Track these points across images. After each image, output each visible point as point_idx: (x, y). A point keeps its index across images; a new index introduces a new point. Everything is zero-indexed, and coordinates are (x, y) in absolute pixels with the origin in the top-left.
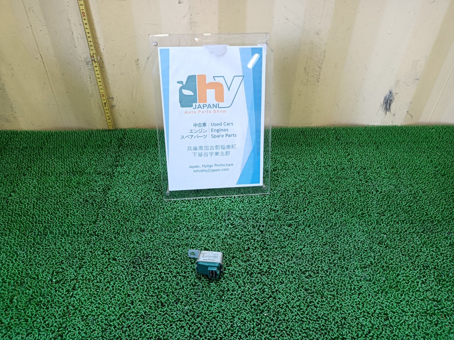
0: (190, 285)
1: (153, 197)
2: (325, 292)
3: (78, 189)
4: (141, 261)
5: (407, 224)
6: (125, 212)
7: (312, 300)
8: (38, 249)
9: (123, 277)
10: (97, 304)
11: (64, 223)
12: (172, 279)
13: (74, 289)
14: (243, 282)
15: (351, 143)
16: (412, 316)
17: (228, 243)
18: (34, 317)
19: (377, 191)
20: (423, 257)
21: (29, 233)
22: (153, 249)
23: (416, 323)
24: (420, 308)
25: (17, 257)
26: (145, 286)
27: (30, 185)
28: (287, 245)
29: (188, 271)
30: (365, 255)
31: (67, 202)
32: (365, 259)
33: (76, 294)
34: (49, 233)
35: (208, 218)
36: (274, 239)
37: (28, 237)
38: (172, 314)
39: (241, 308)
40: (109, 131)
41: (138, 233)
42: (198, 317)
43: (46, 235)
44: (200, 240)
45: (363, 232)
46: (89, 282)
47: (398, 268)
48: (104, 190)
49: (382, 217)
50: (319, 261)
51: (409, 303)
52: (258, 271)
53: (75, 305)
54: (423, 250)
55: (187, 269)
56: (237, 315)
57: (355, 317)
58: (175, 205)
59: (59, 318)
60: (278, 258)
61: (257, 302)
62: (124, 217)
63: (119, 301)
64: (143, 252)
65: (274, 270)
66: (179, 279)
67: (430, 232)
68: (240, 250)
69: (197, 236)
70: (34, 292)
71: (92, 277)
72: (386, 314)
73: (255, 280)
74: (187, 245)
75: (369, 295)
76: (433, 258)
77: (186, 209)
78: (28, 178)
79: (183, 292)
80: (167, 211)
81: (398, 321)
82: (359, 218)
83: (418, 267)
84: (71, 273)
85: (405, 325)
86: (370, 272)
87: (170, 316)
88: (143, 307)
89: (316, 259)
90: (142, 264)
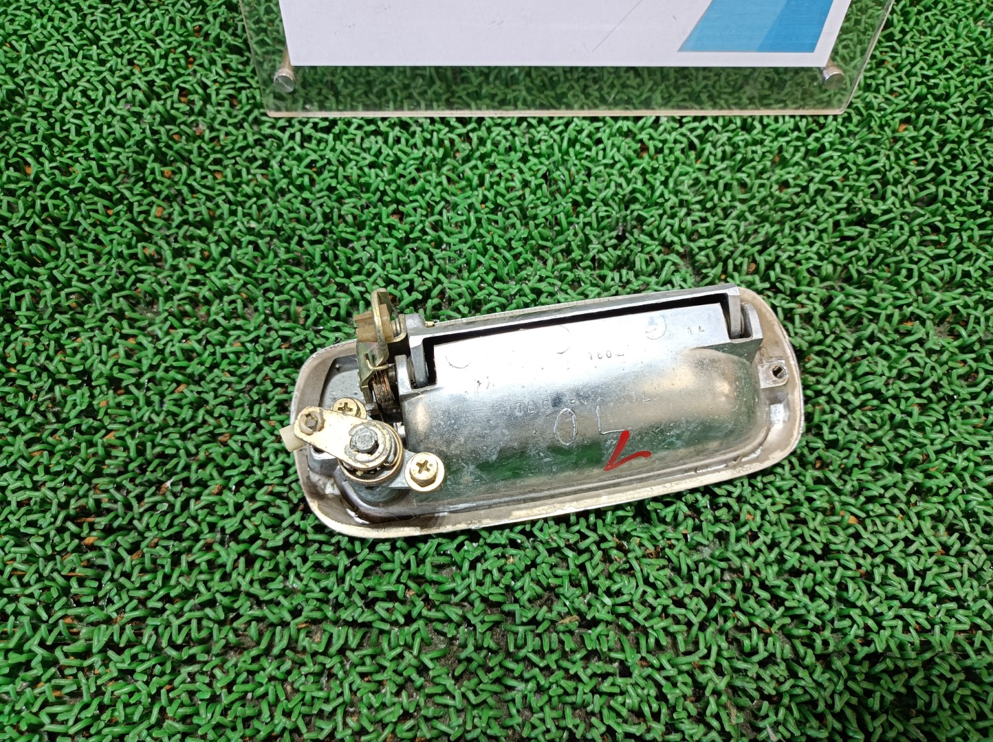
1: (212, 91)
4: (128, 507)
9: (17, 613)
28: (937, 452)
35: (511, 249)
36: (862, 405)
41: (120, 315)
60: (887, 540)
62: (45, 208)
64: (141, 451)
65: (864, 611)
66: (337, 645)
73: (759, 678)
77: (386, 175)
80: (283, 183)
90: (135, 528)
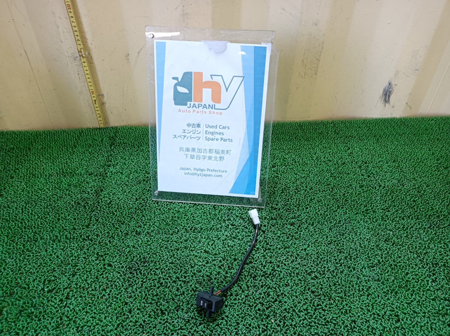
0: (191, 291)
1: (148, 198)
2: (332, 294)
3: (69, 191)
4: (139, 266)
5: (412, 219)
6: (119, 214)
7: (319, 303)
8: (28, 256)
9: (119, 284)
10: (93, 314)
11: (56, 227)
12: (171, 285)
13: (67, 298)
14: (247, 285)
15: (350, 136)
16: (424, 317)
17: (229, 244)
18: (26, 330)
19: (380, 186)
20: (431, 254)
21: (18, 240)
22: (150, 253)
23: (429, 325)
24: (432, 308)
25: (6, 265)
26: (143, 293)
27: (18, 188)
28: (291, 245)
29: (189, 276)
30: (372, 254)
31: (58, 206)
32: (372, 257)
33: (70, 304)
34: (39, 239)
35: (207, 219)
36: (276, 239)
37: (17, 243)
38: (173, 322)
39: (245, 313)
40: (100, 129)
41: (134, 236)
42: (200, 324)
43: (36, 241)
44: (200, 242)
45: (368, 229)
46: (84, 290)
47: (406, 266)
48: (96, 192)
49: (387, 213)
50: (324, 261)
51: (421, 304)
52: (262, 274)
53: (69, 315)
54: (431, 247)
55: (187, 274)
56: (242, 321)
57: (365, 319)
58: (172, 206)
59: (53, 330)
60: (282, 260)
61: (262, 306)
62: (118, 220)
63: (116, 310)
64: (140, 257)
65: (278, 271)
66: (179, 284)
67: (437, 227)
68: (242, 251)
69: (195, 238)
70: (24, 303)
71: (87, 285)
72: (397, 316)
73: (259, 283)
74: (186, 248)
75: (378, 296)
76: (442, 255)
77: (183, 209)
78: (15, 180)
79: (184, 298)
80: (164, 212)
81: (410, 322)
82: (363, 215)
83: (427, 265)
84: (64, 281)
85: (417, 327)
86: (378, 272)
87: (171, 325)
88: (141, 315)
89: (321, 259)
90: (140, 269)
